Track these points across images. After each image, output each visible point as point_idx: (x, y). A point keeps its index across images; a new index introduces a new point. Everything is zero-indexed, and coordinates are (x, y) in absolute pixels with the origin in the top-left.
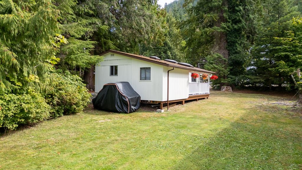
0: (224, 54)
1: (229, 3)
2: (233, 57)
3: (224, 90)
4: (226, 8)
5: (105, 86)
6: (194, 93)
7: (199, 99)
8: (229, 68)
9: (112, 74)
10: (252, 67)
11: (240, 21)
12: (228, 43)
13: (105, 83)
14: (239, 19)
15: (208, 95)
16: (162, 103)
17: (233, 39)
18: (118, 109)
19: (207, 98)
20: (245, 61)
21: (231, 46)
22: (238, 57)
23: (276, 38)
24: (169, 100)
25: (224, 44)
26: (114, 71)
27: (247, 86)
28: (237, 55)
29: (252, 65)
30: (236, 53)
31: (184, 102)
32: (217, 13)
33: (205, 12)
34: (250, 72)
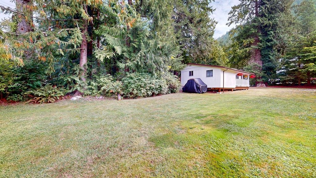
0: (259, 63)
1: (262, 31)
2: (266, 64)
3: (259, 86)
4: (260, 34)
5: (188, 81)
6: (239, 86)
7: (242, 90)
8: (263, 72)
9: (190, 75)
10: (283, 71)
11: (271, 40)
12: (262, 56)
13: (189, 79)
14: (271, 39)
15: (248, 88)
16: (220, 89)
17: (266, 53)
18: (197, 91)
19: (248, 89)
20: (276, 67)
21: (265, 58)
22: (270, 64)
23: (306, 48)
24: (224, 87)
25: (258, 57)
26: (191, 73)
27: (278, 84)
28: (270, 63)
29: (283, 69)
30: (269, 61)
31: (233, 90)
32: (253, 38)
33: (244, 39)
34: (281, 74)
